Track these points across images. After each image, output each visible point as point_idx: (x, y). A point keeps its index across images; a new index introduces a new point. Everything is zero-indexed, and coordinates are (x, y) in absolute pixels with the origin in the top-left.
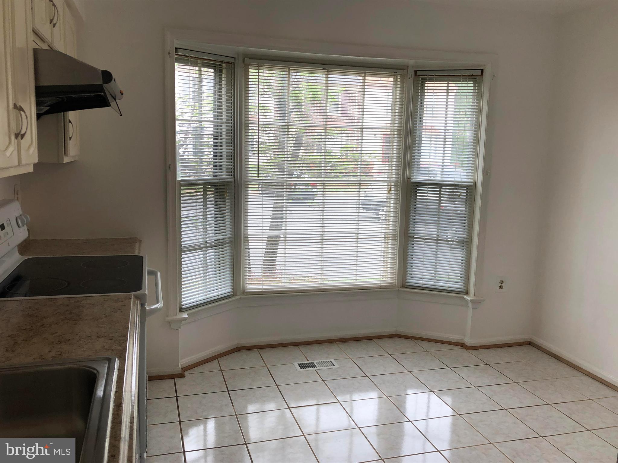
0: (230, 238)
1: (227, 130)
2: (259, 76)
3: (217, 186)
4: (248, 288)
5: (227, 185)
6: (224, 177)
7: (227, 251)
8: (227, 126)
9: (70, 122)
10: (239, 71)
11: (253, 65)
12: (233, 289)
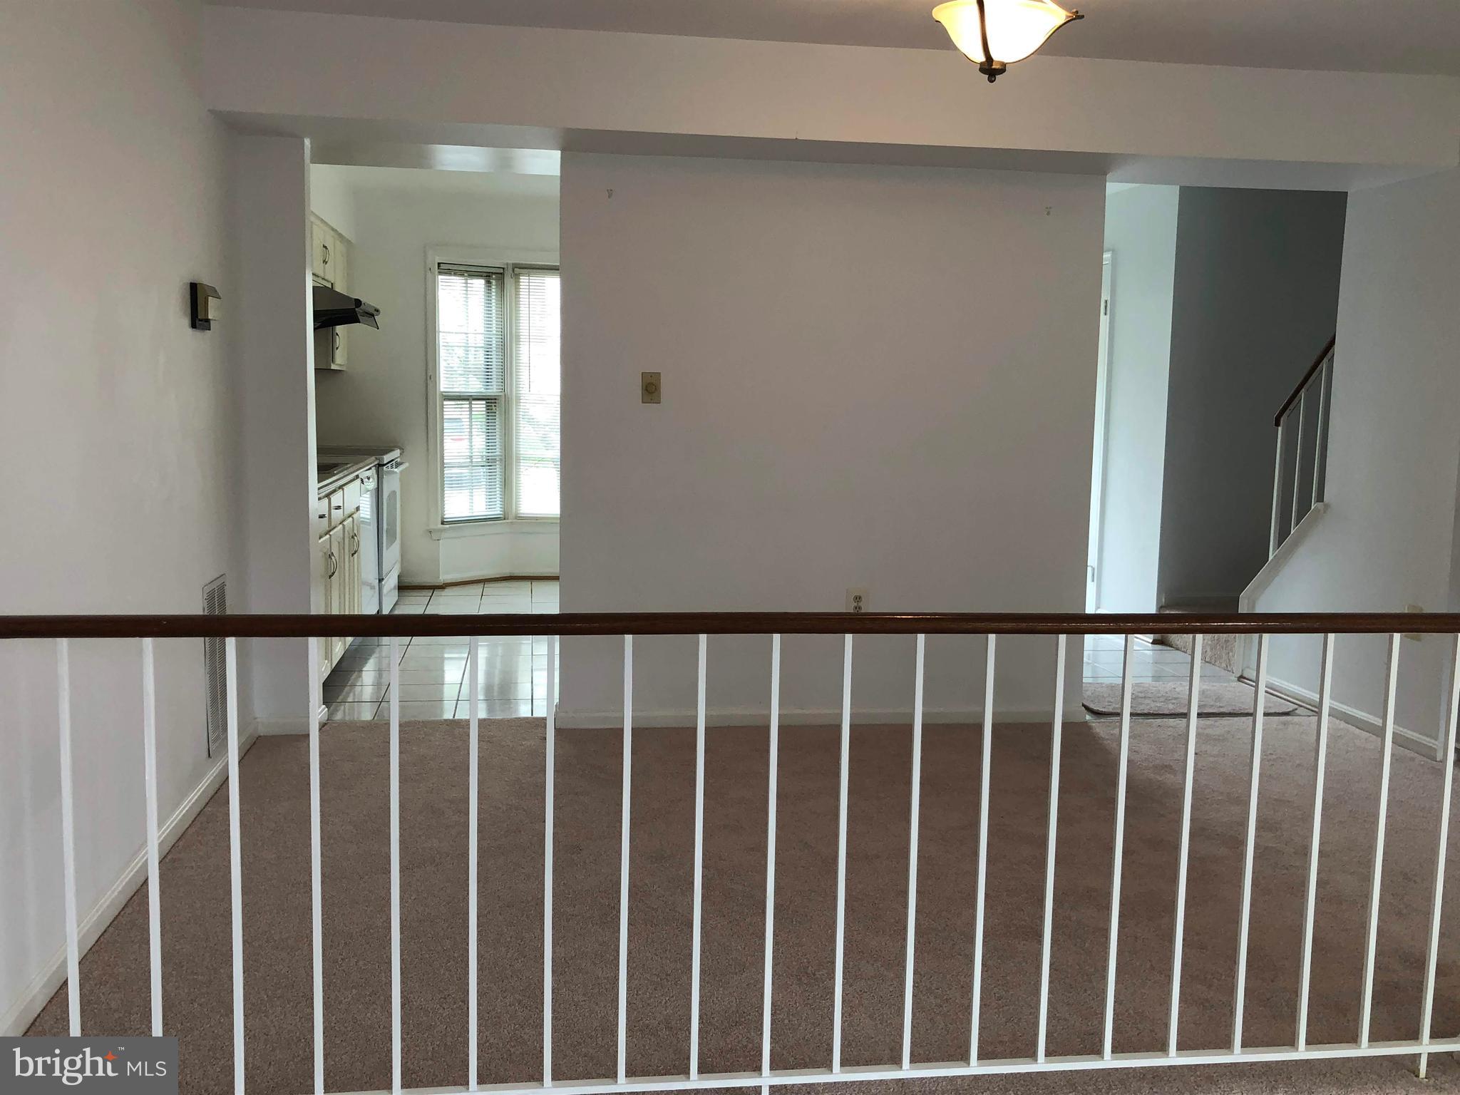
0: (501, 456)
1: (497, 342)
2: (529, 282)
3: (488, 399)
4: (521, 512)
5: (495, 399)
6: (495, 390)
7: (498, 468)
8: (497, 338)
9: (337, 334)
10: (508, 280)
11: (523, 274)
12: (504, 511)
